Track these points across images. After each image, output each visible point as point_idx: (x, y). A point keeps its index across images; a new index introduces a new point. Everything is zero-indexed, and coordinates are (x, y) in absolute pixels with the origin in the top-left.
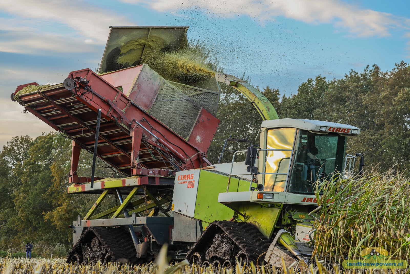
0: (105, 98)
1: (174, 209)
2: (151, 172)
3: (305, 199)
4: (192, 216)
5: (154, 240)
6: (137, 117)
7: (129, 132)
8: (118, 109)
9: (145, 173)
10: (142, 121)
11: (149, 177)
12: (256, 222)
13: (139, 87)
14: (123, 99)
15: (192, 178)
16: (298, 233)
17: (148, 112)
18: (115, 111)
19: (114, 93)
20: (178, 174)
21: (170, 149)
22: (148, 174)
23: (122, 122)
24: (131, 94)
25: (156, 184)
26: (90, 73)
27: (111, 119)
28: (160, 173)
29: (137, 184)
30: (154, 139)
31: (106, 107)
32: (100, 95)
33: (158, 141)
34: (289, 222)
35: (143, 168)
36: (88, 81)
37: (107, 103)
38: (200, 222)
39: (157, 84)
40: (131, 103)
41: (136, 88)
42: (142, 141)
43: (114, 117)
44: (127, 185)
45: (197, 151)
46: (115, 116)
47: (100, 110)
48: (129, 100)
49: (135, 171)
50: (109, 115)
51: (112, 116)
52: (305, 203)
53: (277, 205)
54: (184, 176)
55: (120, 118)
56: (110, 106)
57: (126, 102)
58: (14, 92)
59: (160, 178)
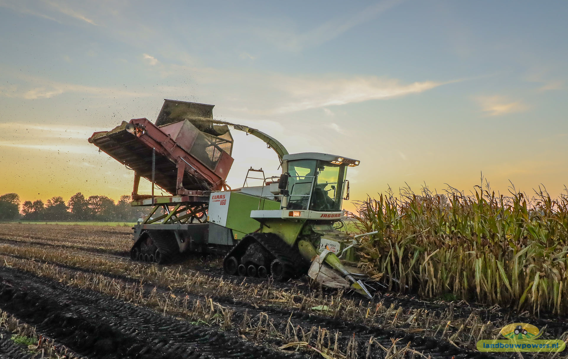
0: (158, 140)
1: (209, 220)
2: (191, 193)
3: (323, 215)
4: (225, 226)
5: (193, 240)
6: (181, 154)
7: (176, 165)
8: (167, 148)
9: (187, 193)
10: (185, 158)
11: (189, 196)
12: (280, 232)
13: (183, 134)
14: (171, 141)
15: (224, 198)
16: (323, 245)
17: (189, 152)
18: (165, 150)
19: (165, 137)
20: (212, 195)
21: (204, 177)
22: (189, 194)
23: (170, 158)
24: (176, 139)
25: (194, 201)
26: (147, 122)
27: (163, 156)
28: (196, 193)
29: (181, 201)
30: (192, 170)
31: (158, 147)
32: (154, 137)
33: (196, 171)
34: (310, 233)
35: (185, 190)
36: (145, 127)
37: (159, 144)
38: (231, 230)
39: (195, 133)
40: (177, 145)
41: (181, 135)
42: (185, 171)
43: (164, 154)
44: (173, 201)
45: (220, 178)
46: (166, 153)
47: (154, 148)
48: (175, 143)
49: (179, 192)
50: (161, 152)
51: (163, 153)
52: (323, 218)
53: (302, 221)
54: (217, 196)
55: (169, 154)
56: (161, 146)
57: (173, 143)
58: (91, 137)
59: (197, 197)
